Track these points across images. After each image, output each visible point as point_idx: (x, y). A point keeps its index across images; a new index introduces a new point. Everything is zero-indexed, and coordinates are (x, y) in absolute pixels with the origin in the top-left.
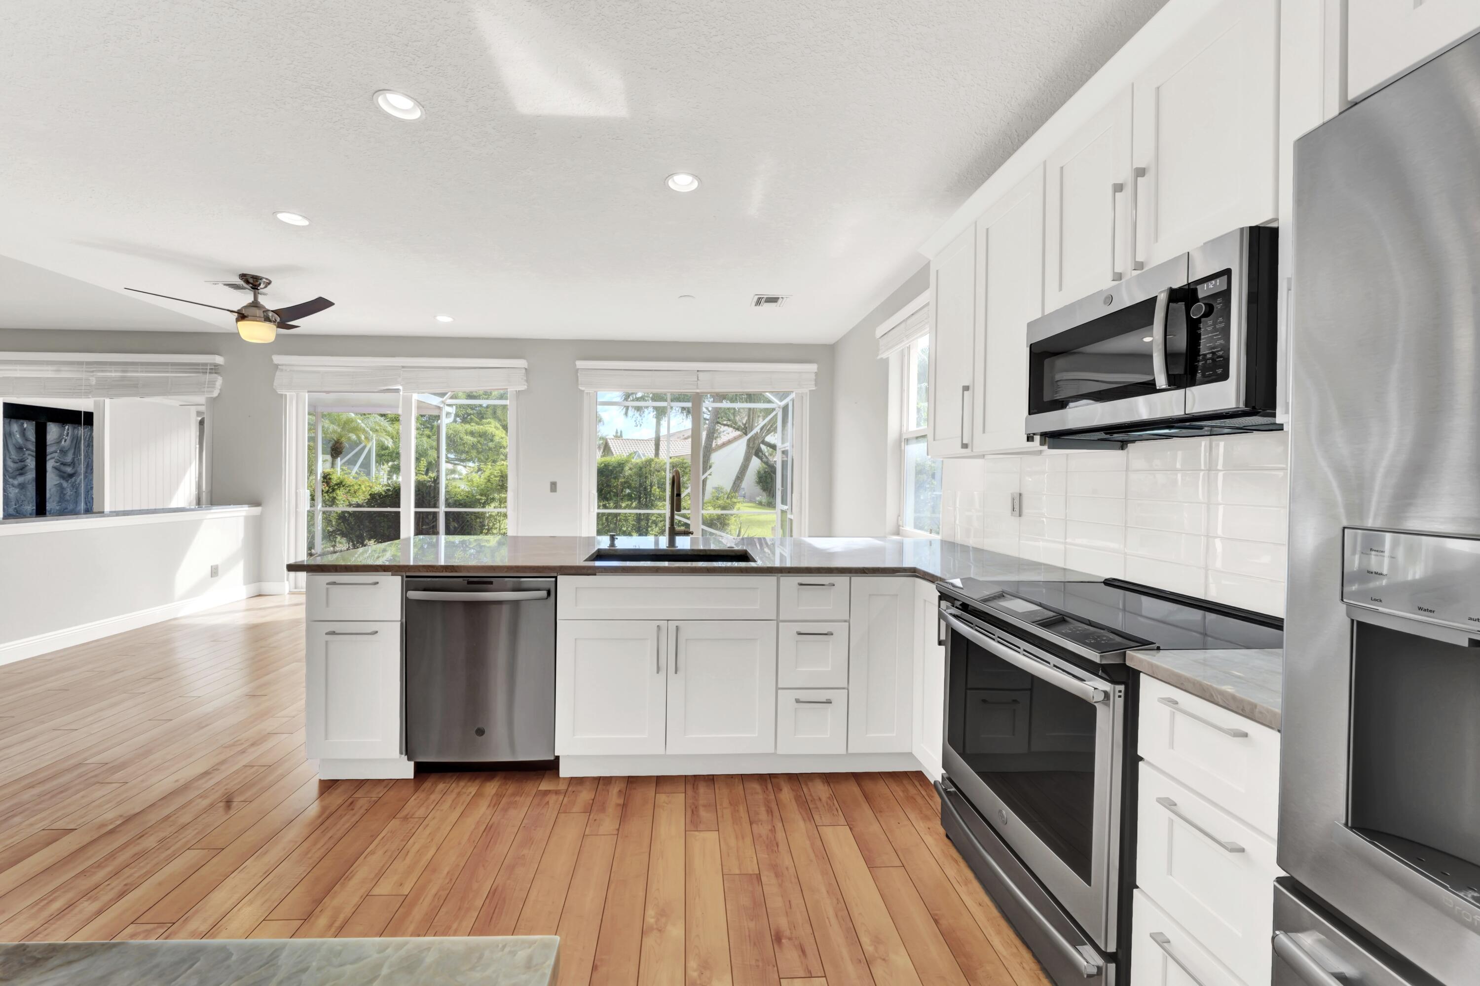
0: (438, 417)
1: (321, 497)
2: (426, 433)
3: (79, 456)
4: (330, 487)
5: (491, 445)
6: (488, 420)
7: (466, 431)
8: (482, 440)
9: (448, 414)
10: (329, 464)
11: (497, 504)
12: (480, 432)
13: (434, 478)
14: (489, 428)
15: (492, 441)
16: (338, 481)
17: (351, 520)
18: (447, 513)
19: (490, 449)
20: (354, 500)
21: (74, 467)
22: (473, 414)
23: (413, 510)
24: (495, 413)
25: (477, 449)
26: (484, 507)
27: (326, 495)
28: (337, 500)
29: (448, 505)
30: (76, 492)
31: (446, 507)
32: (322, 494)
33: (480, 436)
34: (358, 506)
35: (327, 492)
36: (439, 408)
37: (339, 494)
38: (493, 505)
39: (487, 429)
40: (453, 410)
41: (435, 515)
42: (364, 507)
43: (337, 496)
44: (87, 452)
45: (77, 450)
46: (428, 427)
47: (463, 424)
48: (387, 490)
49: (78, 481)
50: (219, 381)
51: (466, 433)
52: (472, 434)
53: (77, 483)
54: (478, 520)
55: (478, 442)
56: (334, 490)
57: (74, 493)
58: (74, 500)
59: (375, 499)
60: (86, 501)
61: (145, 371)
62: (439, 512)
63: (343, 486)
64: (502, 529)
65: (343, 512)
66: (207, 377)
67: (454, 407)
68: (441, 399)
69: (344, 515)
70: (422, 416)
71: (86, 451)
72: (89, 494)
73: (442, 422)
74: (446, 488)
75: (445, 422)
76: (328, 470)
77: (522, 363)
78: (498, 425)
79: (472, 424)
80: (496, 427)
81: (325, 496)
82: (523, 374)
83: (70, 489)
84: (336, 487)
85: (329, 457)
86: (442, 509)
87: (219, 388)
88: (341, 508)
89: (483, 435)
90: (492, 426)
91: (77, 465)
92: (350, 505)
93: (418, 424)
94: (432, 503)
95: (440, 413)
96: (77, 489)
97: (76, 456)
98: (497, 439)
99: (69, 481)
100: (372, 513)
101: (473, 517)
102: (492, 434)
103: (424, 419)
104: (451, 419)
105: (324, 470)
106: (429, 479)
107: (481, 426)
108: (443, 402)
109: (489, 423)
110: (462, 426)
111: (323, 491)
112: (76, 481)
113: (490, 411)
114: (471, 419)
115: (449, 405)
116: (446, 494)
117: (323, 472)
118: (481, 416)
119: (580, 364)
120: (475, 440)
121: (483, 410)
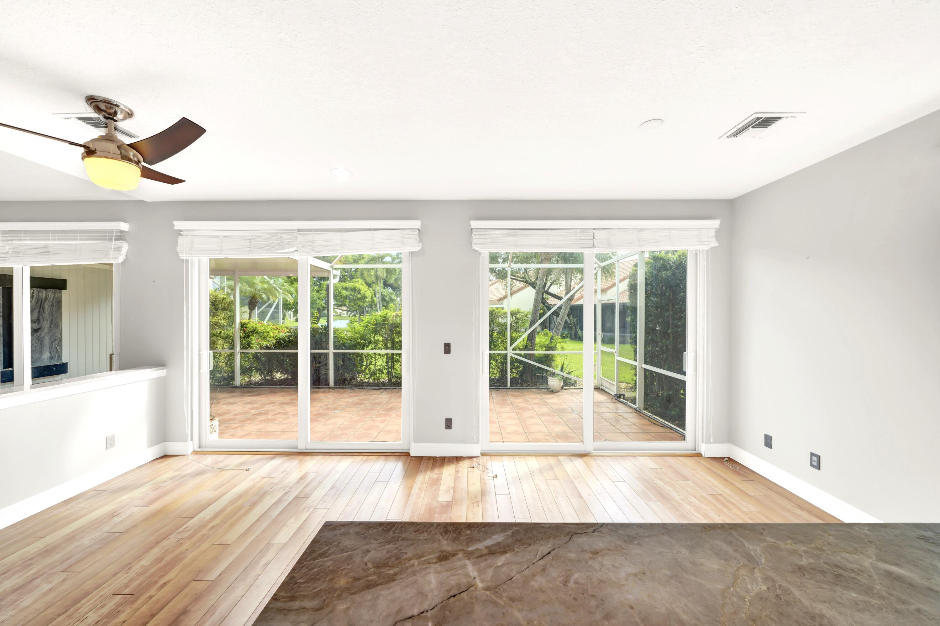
0: (327, 279)
1: (239, 342)
2: (316, 288)
3: (43, 314)
4: (246, 334)
5: (359, 296)
6: (357, 280)
7: (342, 287)
8: (353, 293)
9: (335, 276)
10: (246, 316)
11: (373, 346)
12: (351, 288)
13: (325, 326)
14: (358, 285)
15: (359, 293)
16: (252, 329)
17: (263, 358)
18: (334, 354)
19: (358, 299)
20: (265, 344)
21: (39, 323)
22: (346, 276)
23: (309, 352)
24: (362, 274)
25: (349, 299)
26: (363, 349)
27: (243, 339)
28: (252, 344)
29: (336, 347)
30: (41, 344)
31: (334, 349)
32: (240, 339)
33: (352, 290)
34: (268, 348)
35: (244, 338)
36: (329, 271)
37: (253, 339)
38: (370, 347)
39: (356, 285)
40: (338, 273)
41: (327, 355)
42: (272, 349)
43: (252, 340)
44: (51, 311)
45: (41, 310)
46: (317, 285)
47: (340, 283)
48: (289, 336)
49: (43, 335)
50: (125, 247)
51: (343, 289)
52: (346, 289)
53: (42, 336)
54: (359, 359)
55: (351, 294)
56: (249, 336)
57: (39, 345)
58: (39, 350)
59: (280, 343)
60: (50, 350)
61: (58, 239)
62: (329, 353)
63: (256, 333)
64: (377, 366)
65: (256, 353)
66: (113, 244)
67: (339, 270)
68: (330, 265)
69: (257, 355)
70: (314, 277)
71: (49, 310)
72: (52, 345)
73: (330, 282)
74: (334, 334)
75: (333, 282)
76: (245, 320)
77: (416, 224)
78: (363, 283)
79: (346, 282)
80: (362, 284)
81: (242, 341)
82: (417, 236)
83: (35, 342)
84: (251, 334)
85: (246, 309)
86: (332, 351)
87: (125, 254)
88: (254, 350)
89: (354, 289)
90: (360, 283)
91: (42, 321)
92: (261, 348)
93: (311, 283)
94: (324, 345)
95: (329, 275)
96: (41, 341)
97: (40, 315)
98: (362, 292)
99: (35, 335)
100: (278, 354)
101: (354, 356)
102: (359, 289)
103: (315, 279)
104: (337, 280)
105: (241, 321)
106: (321, 328)
107: (352, 284)
108: (332, 267)
109: (358, 281)
110: (340, 284)
111: (240, 337)
112: (41, 335)
113: (359, 273)
114: (345, 279)
115: (335, 269)
116: (334, 339)
117: (241, 322)
118: (352, 278)
119: (475, 224)
120: (348, 293)
121: (353, 273)
